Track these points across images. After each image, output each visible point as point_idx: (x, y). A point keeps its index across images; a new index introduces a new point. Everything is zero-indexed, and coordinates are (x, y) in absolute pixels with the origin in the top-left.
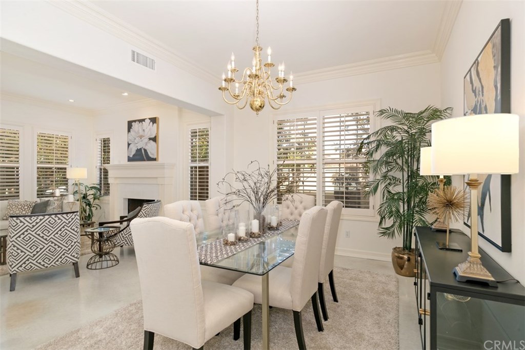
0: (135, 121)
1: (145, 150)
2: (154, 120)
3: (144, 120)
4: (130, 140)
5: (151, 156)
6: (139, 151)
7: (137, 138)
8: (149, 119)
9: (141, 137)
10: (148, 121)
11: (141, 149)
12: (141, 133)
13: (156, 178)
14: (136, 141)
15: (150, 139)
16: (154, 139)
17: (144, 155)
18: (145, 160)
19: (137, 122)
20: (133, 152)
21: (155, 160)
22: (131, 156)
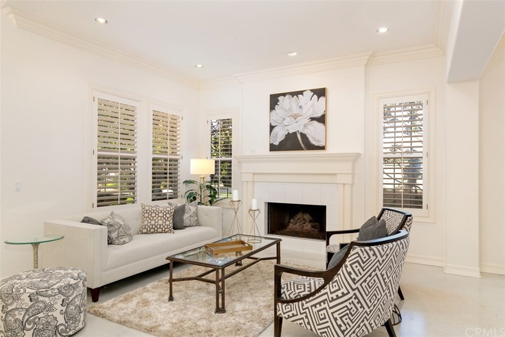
0: (284, 95)
1: (303, 136)
2: (320, 93)
3: (301, 93)
4: (275, 121)
5: (314, 143)
6: (291, 136)
7: (288, 119)
8: (312, 91)
9: (295, 116)
10: (308, 94)
11: (295, 134)
12: (296, 111)
13: (335, 174)
14: (285, 123)
15: (312, 119)
16: (322, 119)
17: (301, 142)
18: (302, 149)
19: (287, 96)
21: (323, 148)
22: (277, 143)
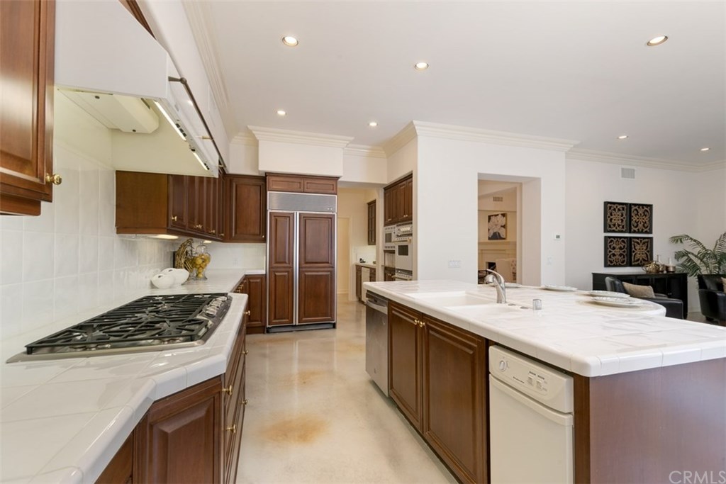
1: (499, 233)
2: (504, 215)
3: (498, 215)
4: (490, 227)
5: (502, 236)
6: (495, 234)
7: (494, 226)
9: (496, 225)
10: (500, 215)
11: (496, 232)
12: (496, 223)
13: (505, 250)
14: (493, 228)
15: (502, 226)
16: (504, 227)
17: (498, 236)
18: (498, 239)
19: (493, 216)
20: (492, 234)
21: (504, 239)
22: (490, 237)
